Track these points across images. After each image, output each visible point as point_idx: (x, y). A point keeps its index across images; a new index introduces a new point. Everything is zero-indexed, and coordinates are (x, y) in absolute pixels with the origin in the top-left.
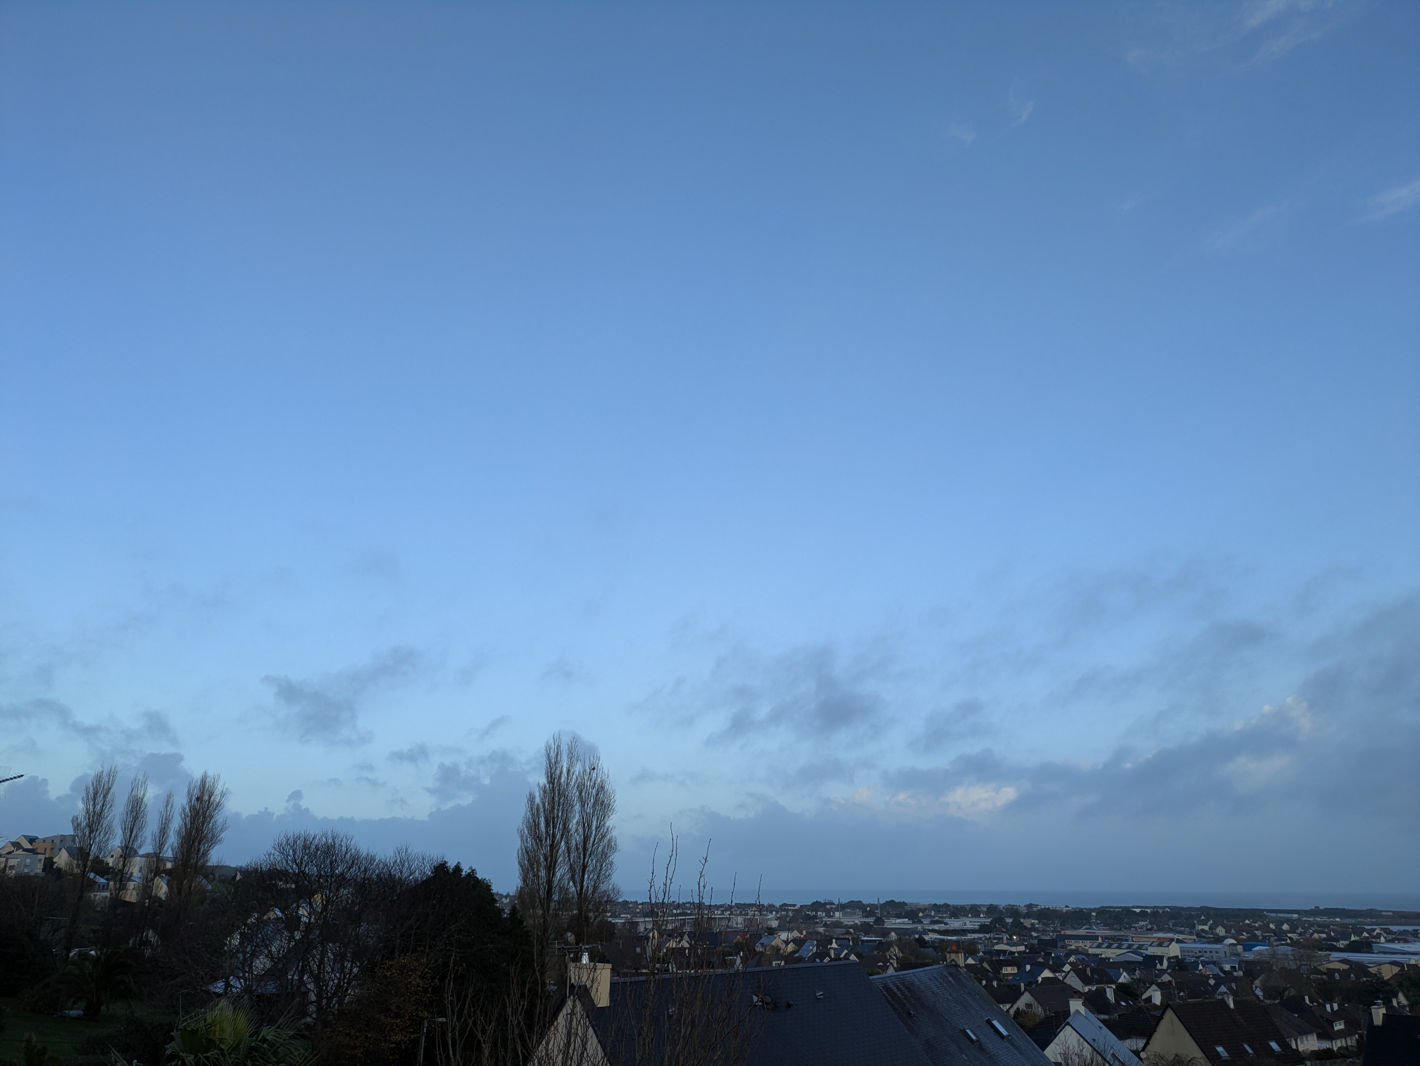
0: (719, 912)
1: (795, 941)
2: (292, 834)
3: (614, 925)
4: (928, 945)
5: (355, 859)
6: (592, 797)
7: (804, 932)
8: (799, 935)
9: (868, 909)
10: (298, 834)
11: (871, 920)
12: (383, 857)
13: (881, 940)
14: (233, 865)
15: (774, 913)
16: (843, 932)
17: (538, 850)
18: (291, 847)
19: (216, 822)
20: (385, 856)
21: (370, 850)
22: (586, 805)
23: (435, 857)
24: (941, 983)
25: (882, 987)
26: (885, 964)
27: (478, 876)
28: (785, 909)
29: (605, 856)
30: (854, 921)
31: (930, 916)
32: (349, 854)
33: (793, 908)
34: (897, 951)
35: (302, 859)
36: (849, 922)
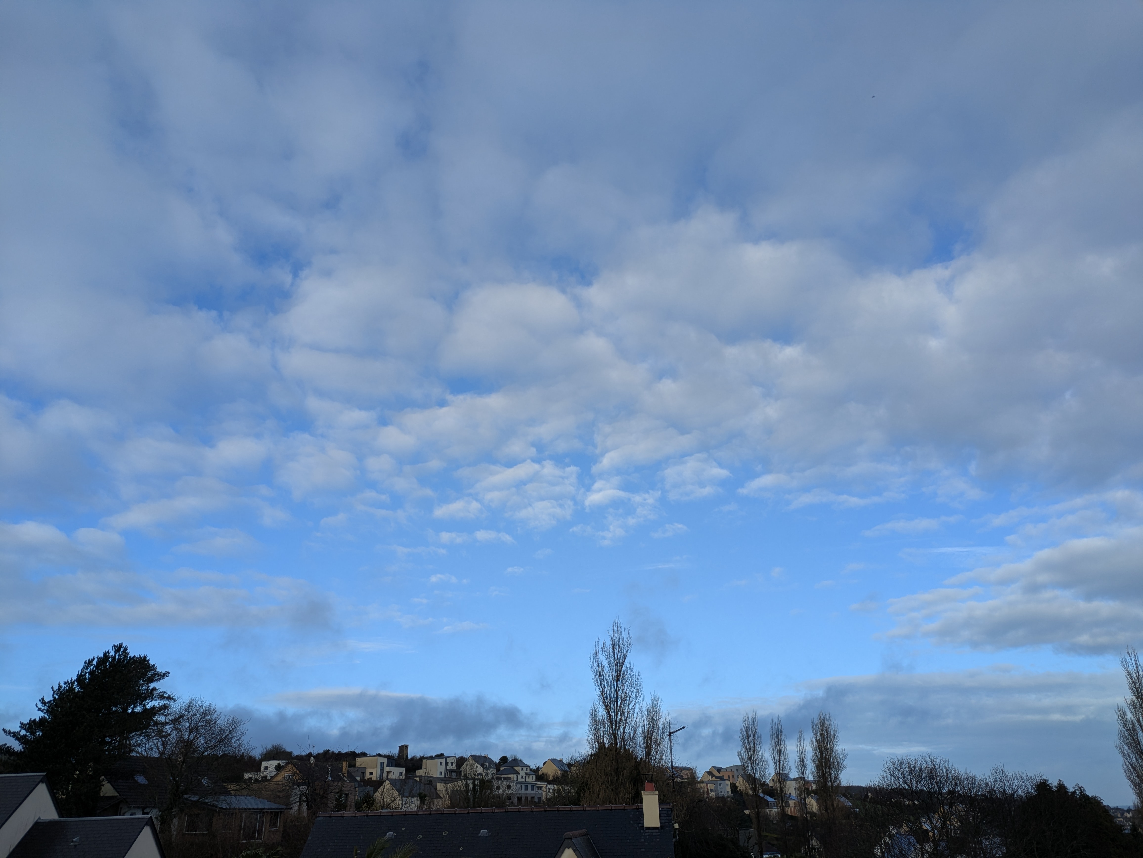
10: (901, 759)
12: (983, 777)
32: (950, 775)
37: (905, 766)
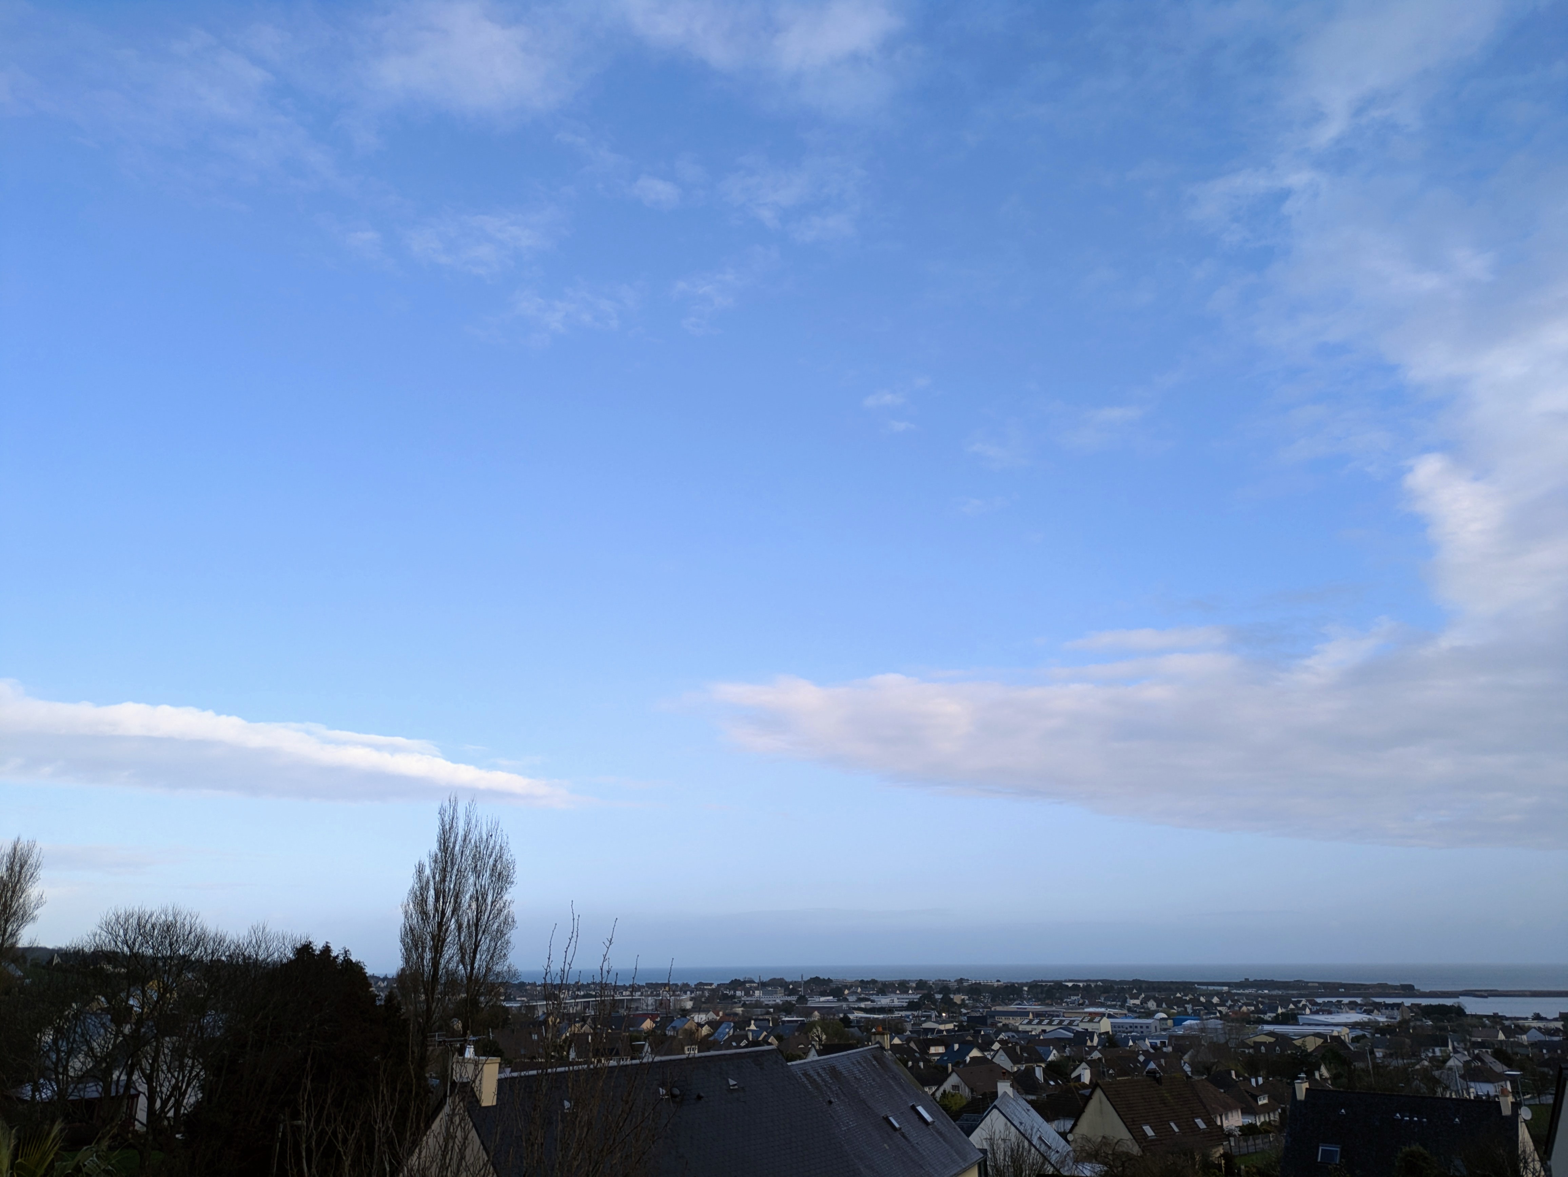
0: (628, 993)
1: (709, 1023)
2: (123, 912)
3: (507, 1010)
4: (852, 1025)
5: (200, 940)
6: (488, 867)
7: (721, 1014)
8: (715, 1017)
9: (791, 987)
10: (131, 911)
11: (793, 999)
12: (236, 937)
13: (804, 1020)
14: (50, 946)
15: (689, 993)
16: (763, 1013)
17: (424, 928)
18: (122, 926)
19: (29, 896)
20: (238, 935)
21: (220, 930)
22: (481, 877)
23: (298, 936)
24: (864, 1068)
25: (802, 1074)
26: (806, 1046)
27: (351, 958)
28: (700, 988)
29: (500, 933)
30: (775, 1001)
31: (855, 993)
32: (194, 933)
33: (709, 987)
34: (819, 1032)
35: (135, 940)
36: (770, 1001)
37: (133, 921)
